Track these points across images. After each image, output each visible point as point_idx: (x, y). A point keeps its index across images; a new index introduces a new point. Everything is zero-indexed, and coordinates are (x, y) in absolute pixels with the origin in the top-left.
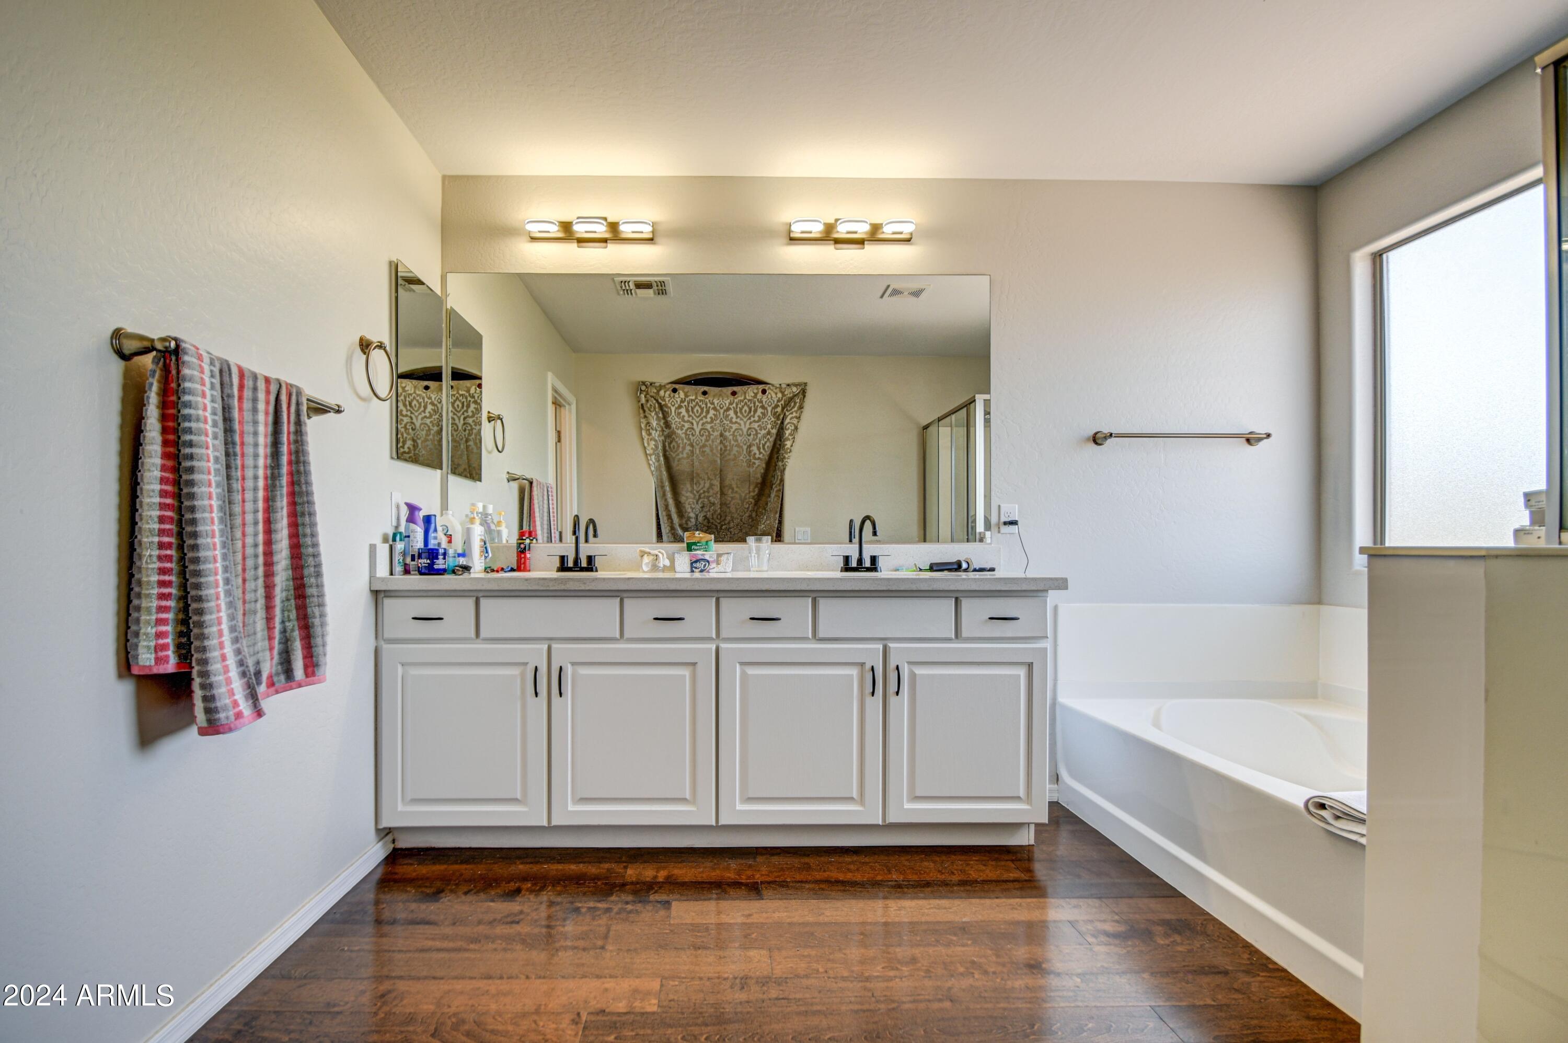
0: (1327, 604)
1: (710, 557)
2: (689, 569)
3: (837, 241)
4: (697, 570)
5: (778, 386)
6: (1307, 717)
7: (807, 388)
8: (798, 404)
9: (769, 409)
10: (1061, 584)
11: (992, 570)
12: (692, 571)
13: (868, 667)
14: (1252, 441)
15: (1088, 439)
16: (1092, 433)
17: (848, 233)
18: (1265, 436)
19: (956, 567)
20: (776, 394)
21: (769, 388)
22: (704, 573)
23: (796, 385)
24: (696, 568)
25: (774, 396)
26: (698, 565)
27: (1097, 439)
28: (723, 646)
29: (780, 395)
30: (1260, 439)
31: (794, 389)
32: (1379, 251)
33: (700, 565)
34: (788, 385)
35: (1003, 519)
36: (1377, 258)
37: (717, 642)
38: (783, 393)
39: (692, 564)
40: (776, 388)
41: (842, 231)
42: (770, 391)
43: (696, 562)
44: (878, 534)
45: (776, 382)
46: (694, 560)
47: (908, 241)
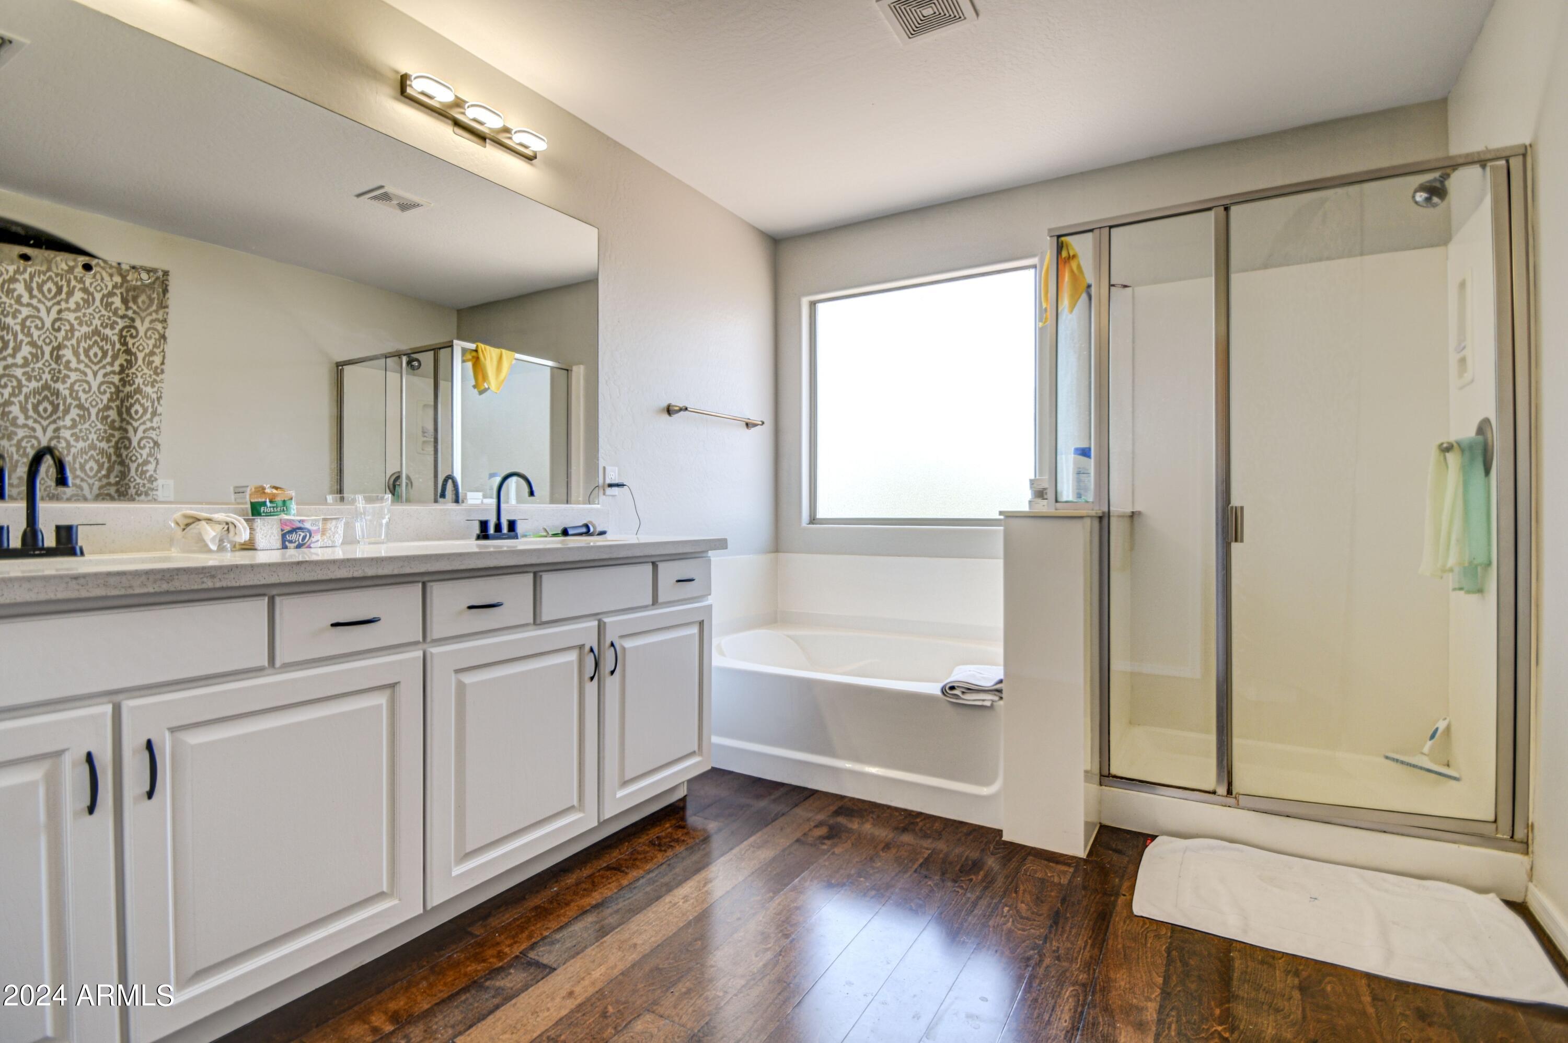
0: (784, 552)
1: (313, 524)
2: (278, 544)
3: (457, 123)
4: (292, 545)
5: (114, 264)
6: (788, 636)
7: (170, 278)
8: (156, 301)
9: (98, 296)
10: (721, 544)
11: (602, 533)
12: (284, 547)
13: (587, 648)
14: (749, 425)
15: (663, 410)
16: (665, 404)
17: (475, 120)
18: (760, 423)
19: (584, 530)
20: (111, 276)
21: (98, 264)
22: (303, 550)
23: (149, 271)
24: (291, 542)
25: (106, 278)
26: (294, 536)
27: (669, 410)
28: (434, 650)
29: (118, 279)
30: (755, 425)
31: (144, 276)
32: (815, 301)
33: (297, 537)
34: (134, 268)
35: (608, 481)
36: (813, 305)
37: (425, 646)
38: (124, 277)
39: (284, 536)
40: (111, 267)
41: (469, 115)
42: (98, 269)
43: (290, 532)
44: (535, 493)
45: (113, 259)
46: (287, 529)
47: (530, 158)
